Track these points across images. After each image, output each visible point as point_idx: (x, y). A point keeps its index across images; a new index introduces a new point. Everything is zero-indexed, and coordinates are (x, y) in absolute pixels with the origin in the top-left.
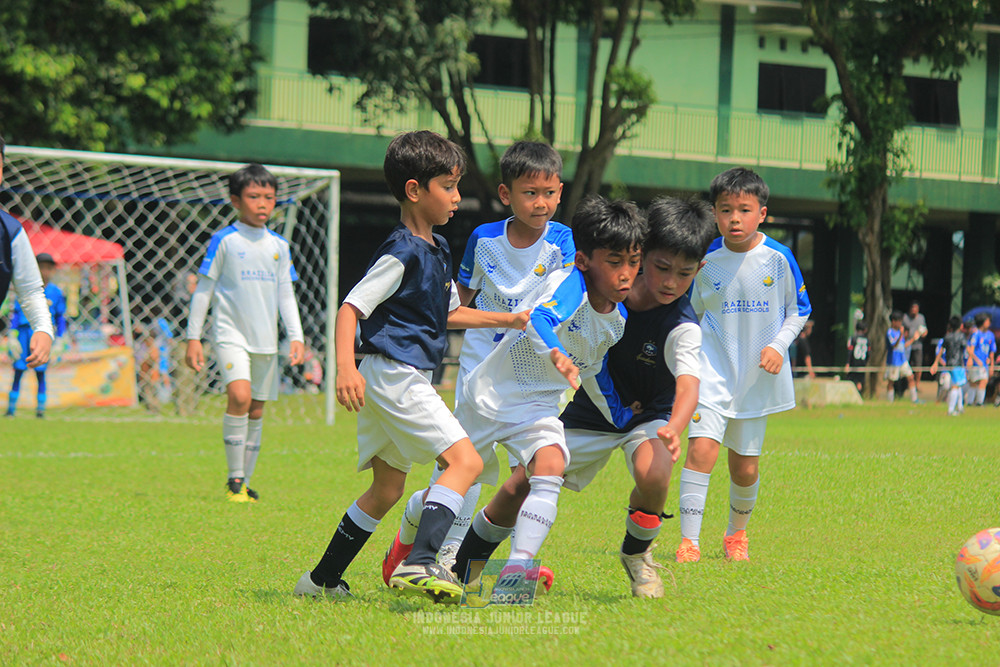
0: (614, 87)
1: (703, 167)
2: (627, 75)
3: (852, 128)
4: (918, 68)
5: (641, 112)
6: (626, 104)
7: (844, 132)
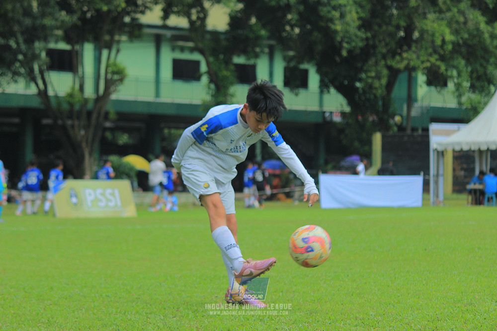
0: (110, 70)
1: (149, 104)
2: (115, 65)
3: (213, 86)
4: (239, 60)
5: (121, 80)
6: (116, 77)
7: (209, 88)
